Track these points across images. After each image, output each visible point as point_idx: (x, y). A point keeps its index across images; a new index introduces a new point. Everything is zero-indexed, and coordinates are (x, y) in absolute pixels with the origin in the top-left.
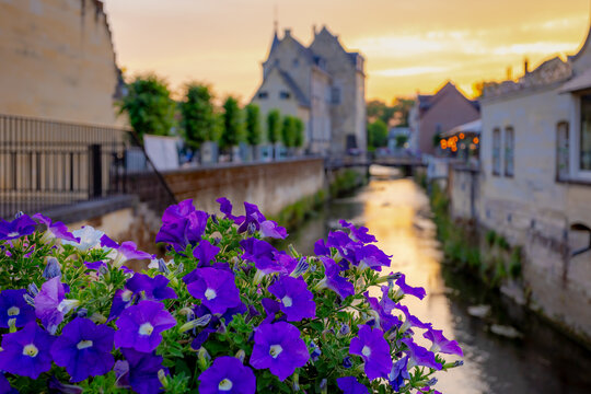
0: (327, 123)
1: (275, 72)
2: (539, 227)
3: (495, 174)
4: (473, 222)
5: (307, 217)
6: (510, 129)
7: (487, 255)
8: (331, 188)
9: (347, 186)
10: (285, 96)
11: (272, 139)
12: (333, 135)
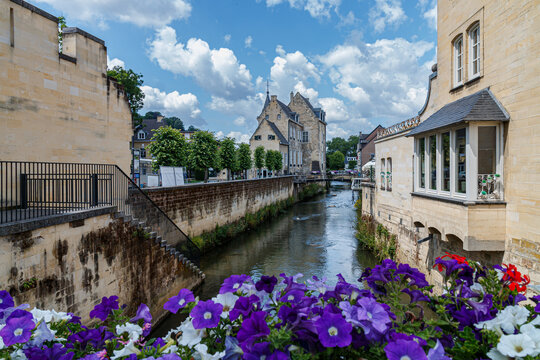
0: (300, 154)
1: (265, 122)
2: (404, 223)
3: (383, 189)
4: (371, 219)
5: (280, 213)
6: (390, 159)
7: (378, 240)
8: (299, 194)
9: (310, 193)
10: (271, 138)
11: (259, 165)
12: (304, 162)
